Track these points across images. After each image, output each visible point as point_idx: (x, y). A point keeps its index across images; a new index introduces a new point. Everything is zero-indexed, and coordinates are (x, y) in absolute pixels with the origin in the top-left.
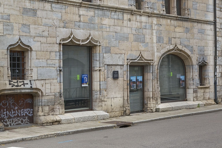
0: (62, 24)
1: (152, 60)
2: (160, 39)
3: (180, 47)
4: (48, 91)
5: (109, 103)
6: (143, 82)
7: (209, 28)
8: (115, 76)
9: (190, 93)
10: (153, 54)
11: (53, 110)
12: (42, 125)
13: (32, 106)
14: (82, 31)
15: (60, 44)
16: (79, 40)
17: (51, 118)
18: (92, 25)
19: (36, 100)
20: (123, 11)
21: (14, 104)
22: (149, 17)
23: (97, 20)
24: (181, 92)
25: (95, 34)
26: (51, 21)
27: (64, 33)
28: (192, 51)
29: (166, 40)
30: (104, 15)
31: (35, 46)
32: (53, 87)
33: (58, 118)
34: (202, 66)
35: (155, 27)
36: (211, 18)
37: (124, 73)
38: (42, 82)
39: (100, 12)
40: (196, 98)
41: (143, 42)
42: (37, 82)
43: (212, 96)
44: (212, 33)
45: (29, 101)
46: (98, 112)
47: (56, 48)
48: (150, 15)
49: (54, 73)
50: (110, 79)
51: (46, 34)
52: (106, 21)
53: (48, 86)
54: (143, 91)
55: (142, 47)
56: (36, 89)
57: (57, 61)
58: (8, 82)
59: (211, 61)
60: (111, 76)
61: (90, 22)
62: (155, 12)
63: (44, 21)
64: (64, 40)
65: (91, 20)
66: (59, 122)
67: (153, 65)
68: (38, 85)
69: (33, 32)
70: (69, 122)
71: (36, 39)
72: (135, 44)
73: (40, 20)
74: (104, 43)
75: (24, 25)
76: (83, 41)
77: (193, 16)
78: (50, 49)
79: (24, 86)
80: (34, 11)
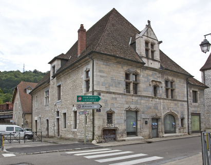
0: (126, 103)
2: (164, 108)
3: (173, 111)
4: (121, 128)
5: (144, 133)
6: (157, 125)
7: (185, 104)
8: (146, 123)
9: (177, 130)
10: (161, 114)
11: (122, 136)
12: (118, 141)
13: (115, 134)
14: (133, 105)
16: (132, 109)
17: (122, 139)
19: (116, 131)
20: (149, 97)
21: (108, 133)
23: (139, 101)
24: (173, 129)
25: (138, 106)
26: (122, 102)
27: (126, 106)
28: (178, 113)
29: (166, 108)
30: (142, 99)
31: (116, 111)
33: (124, 139)
34: (182, 119)
35: (162, 103)
36: (186, 99)
37: (150, 122)
38: (119, 125)
39: (140, 98)
40: (180, 132)
41: (157, 109)
43: (187, 131)
44: (186, 106)
45: (114, 132)
46: (140, 137)
47: (124, 112)
48: (160, 99)
49: (123, 121)
50: (144, 124)
51: (120, 107)
52: (143, 101)
53: (121, 126)
54: (157, 129)
55: (157, 111)
57: (124, 117)
58: (106, 125)
59: (186, 117)
60: (144, 123)
61: (136, 103)
62: (162, 97)
63: (119, 102)
64: (126, 109)
65: (137, 101)
66: (124, 140)
67: (161, 118)
68: (117, 126)
69: (115, 106)
70: (128, 140)
71: (117, 109)
72: (154, 110)
74: (141, 110)
75: (112, 104)
76: (134, 109)
77: (178, 99)
78: (121, 112)
79: (112, 126)
80: (116, 98)
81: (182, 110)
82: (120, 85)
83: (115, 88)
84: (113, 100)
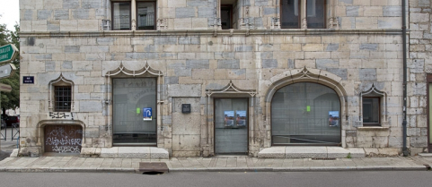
0: (110, 57)
1: (255, 91)
2: (268, 64)
3: (315, 72)
4: (91, 124)
5: (176, 140)
6: (247, 118)
8: (186, 110)
10: (256, 83)
11: (97, 142)
12: (84, 155)
14: (135, 61)
15: (107, 77)
16: (132, 72)
17: (93, 150)
18: (150, 55)
20: (199, 33)
21: (64, 134)
22: (246, 36)
23: (157, 48)
25: (154, 64)
26: (96, 55)
27: (112, 65)
28: (344, 75)
29: (282, 63)
30: (169, 42)
31: (77, 80)
32: (97, 120)
33: (98, 151)
35: (260, 48)
36: (395, 24)
37: (200, 109)
38: (85, 114)
39: (162, 39)
40: (353, 144)
41: (237, 68)
42: (79, 114)
43: (397, 142)
45: (78, 132)
46: (160, 150)
47: (102, 81)
49: (99, 106)
50: (178, 114)
51: (90, 68)
52: (171, 48)
53: (91, 119)
55: (233, 74)
56: (79, 121)
57: (102, 93)
58: (48, 114)
59: (393, 90)
60: (178, 108)
61: (148, 52)
62: (259, 28)
63: (88, 55)
64: (111, 72)
65: (149, 50)
66: (98, 155)
67: (254, 97)
68: (78, 117)
69: (75, 67)
70: (111, 156)
71: (79, 73)
72: (219, 71)
73: (83, 55)
74: (167, 73)
75: (66, 62)
76: (136, 72)
78: (94, 83)
79: (66, 118)
80: (77, 48)
81: (372, 64)
82: (92, 12)
83: (74, 22)
84: (67, 54)
